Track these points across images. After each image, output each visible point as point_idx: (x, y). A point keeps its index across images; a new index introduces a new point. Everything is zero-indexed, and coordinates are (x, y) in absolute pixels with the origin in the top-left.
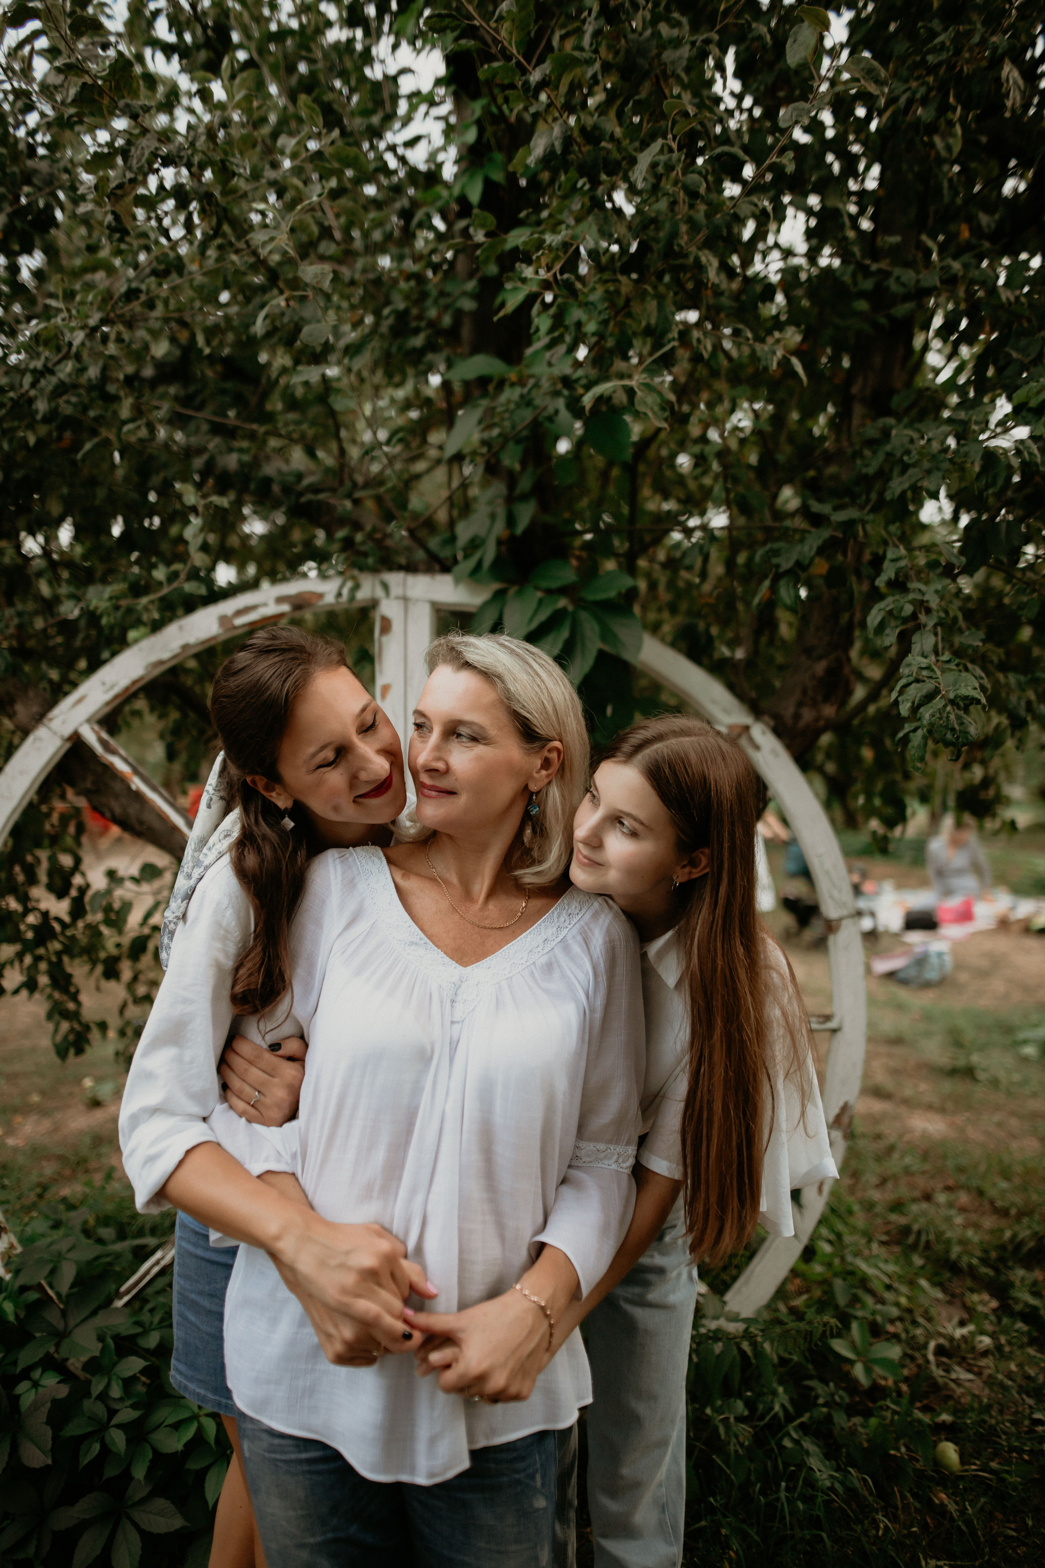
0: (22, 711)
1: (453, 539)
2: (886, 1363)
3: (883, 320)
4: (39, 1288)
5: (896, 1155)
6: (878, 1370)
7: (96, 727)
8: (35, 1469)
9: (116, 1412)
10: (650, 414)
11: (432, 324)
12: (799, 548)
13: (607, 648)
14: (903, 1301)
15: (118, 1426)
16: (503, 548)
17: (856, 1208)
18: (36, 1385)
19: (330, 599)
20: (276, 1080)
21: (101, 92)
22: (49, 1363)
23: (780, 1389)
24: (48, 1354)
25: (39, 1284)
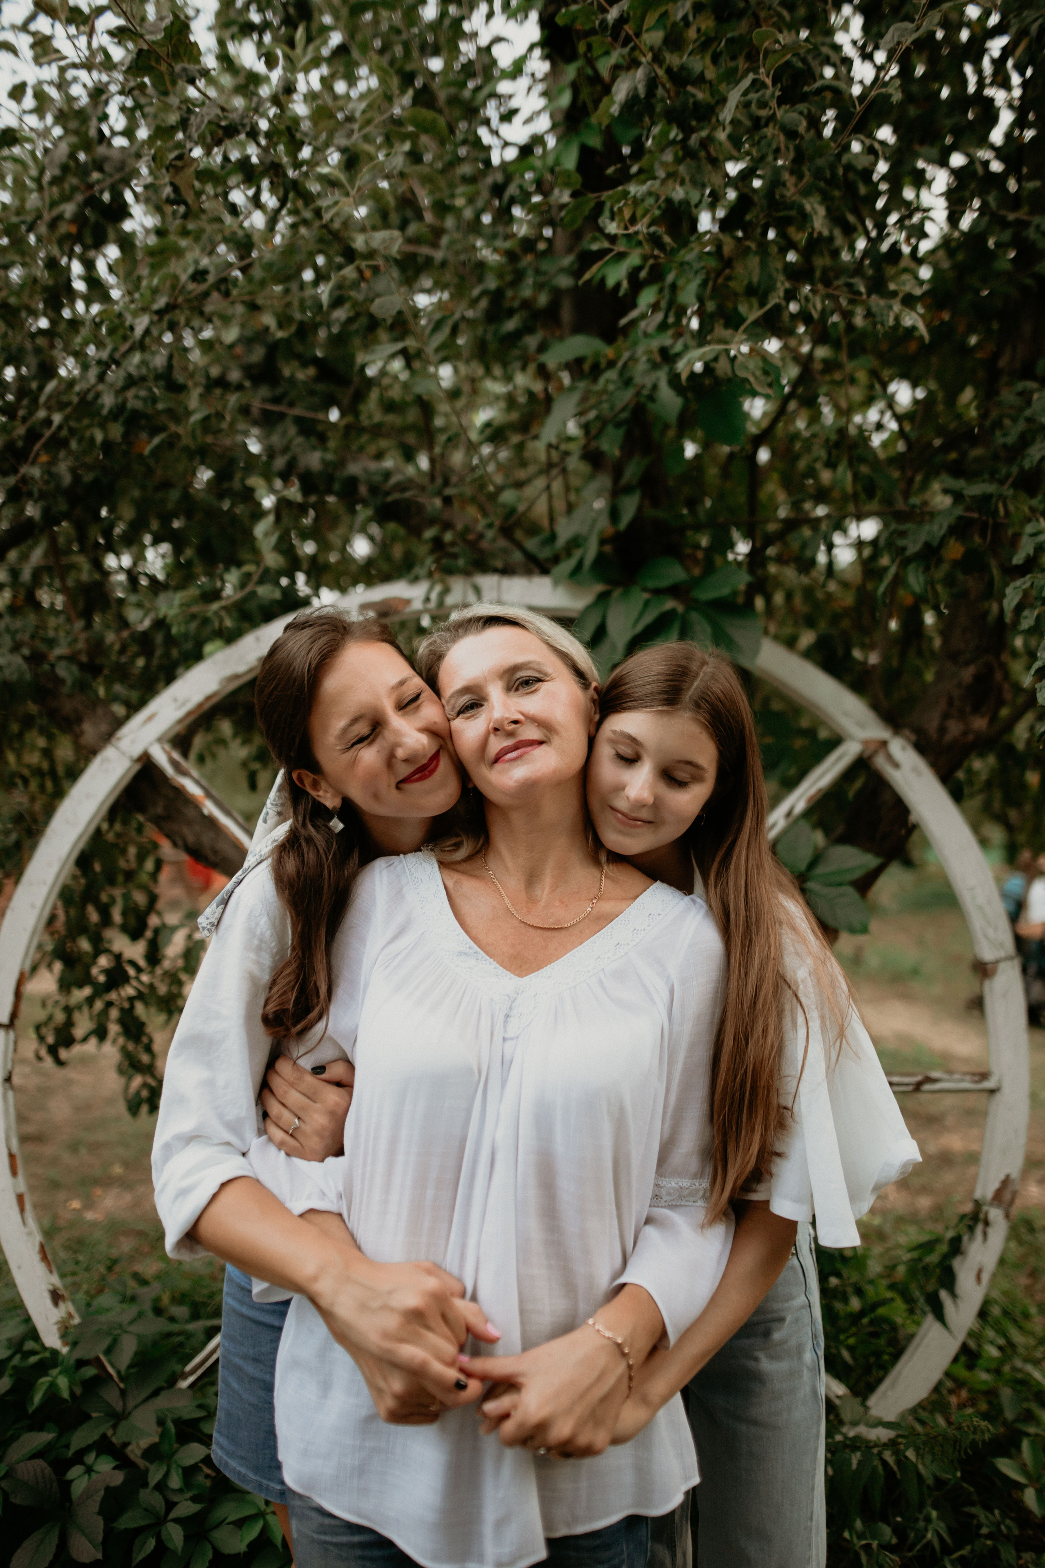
0: (90, 731)
1: (553, 537)
3: (1029, 281)
4: (97, 1362)
7: (167, 747)
8: (83, 1564)
9: (174, 1504)
10: (752, 379)
11: (526, 304)
12: (927, 527)
15: (177, 1521)
16: (608, 548)
17: (1033, 1310)
18: (89, 1470)
19: (417, 605)
20: (318, 1105)
21: (158, 58)
22: (104, 1446)
23: (934, 1514)
24: (104, 1436)
25: (98, 1359)
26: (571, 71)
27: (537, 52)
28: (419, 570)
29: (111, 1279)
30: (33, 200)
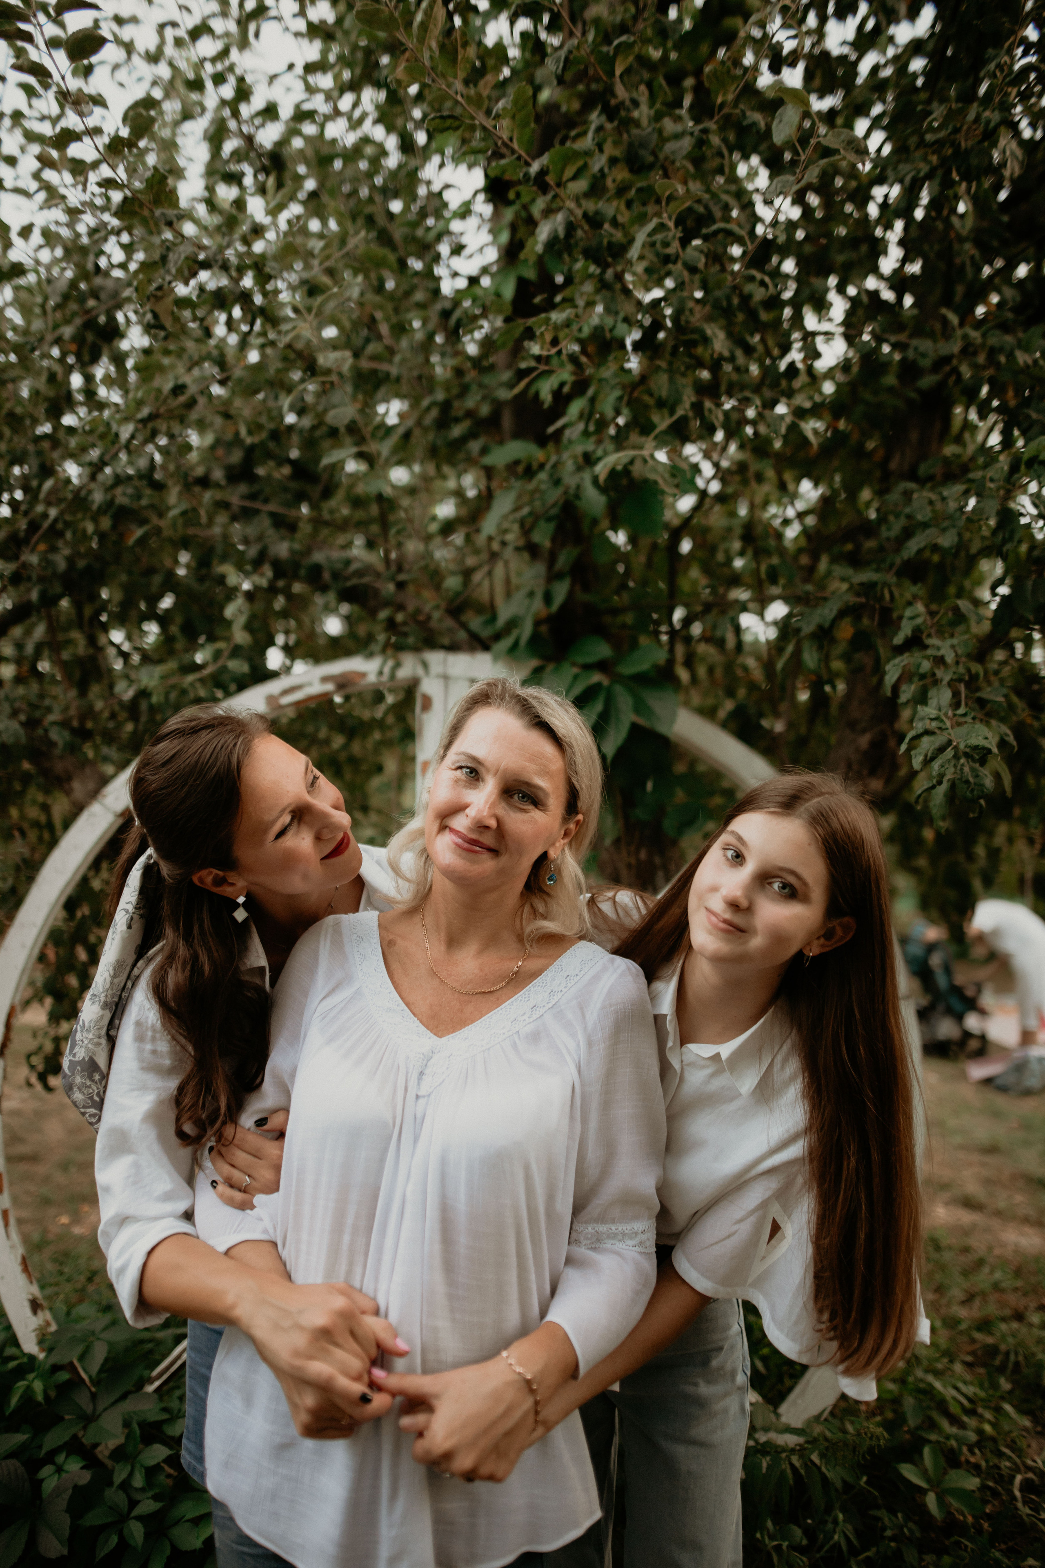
0: (78, 787)
1: (494, 618)
2: (963, 1494)
3: (913, 395)
4: (71, 1367)
5: (986, 1270)
6: (954, 1503)
8: (50, 1559)
9: (137, 1502)
10: (660, 481)
11: (471, 414)
12: (819, 611)
13: (641, 721)
14: (988, 1428)
15: (139, 1518)
16: (544, 629)
18: (59, 1470)
19: (372, 678)
20: (263, 1161)
21: (141, 205)
22: (75, 1447)
23: (841, 1516)
24: (75, 1437)
25: (71, 1364)
26: (509, 214)
27: (481, 197)
28: (376, 647)
29: (91, 1288)
30: (37, 325)
